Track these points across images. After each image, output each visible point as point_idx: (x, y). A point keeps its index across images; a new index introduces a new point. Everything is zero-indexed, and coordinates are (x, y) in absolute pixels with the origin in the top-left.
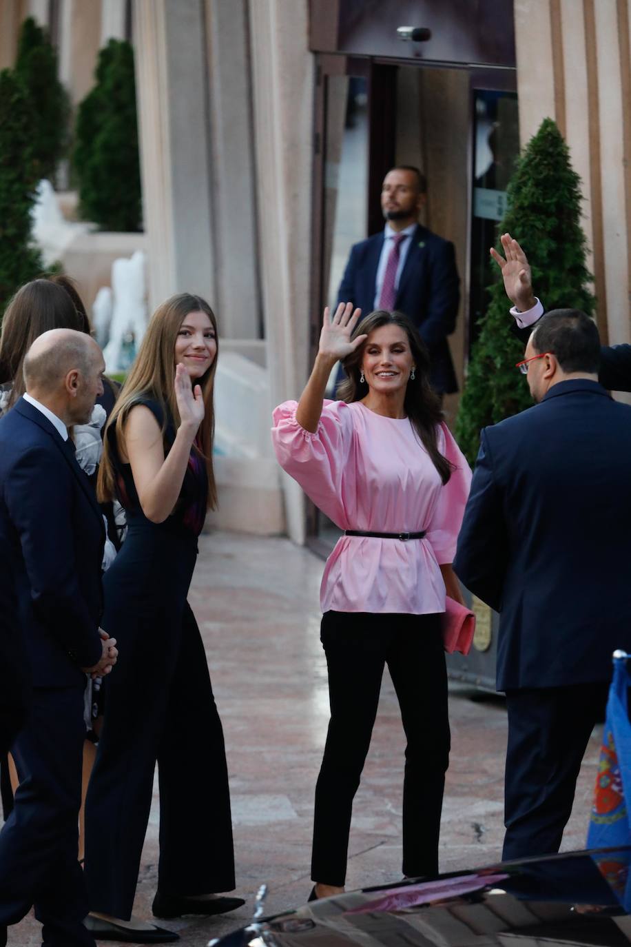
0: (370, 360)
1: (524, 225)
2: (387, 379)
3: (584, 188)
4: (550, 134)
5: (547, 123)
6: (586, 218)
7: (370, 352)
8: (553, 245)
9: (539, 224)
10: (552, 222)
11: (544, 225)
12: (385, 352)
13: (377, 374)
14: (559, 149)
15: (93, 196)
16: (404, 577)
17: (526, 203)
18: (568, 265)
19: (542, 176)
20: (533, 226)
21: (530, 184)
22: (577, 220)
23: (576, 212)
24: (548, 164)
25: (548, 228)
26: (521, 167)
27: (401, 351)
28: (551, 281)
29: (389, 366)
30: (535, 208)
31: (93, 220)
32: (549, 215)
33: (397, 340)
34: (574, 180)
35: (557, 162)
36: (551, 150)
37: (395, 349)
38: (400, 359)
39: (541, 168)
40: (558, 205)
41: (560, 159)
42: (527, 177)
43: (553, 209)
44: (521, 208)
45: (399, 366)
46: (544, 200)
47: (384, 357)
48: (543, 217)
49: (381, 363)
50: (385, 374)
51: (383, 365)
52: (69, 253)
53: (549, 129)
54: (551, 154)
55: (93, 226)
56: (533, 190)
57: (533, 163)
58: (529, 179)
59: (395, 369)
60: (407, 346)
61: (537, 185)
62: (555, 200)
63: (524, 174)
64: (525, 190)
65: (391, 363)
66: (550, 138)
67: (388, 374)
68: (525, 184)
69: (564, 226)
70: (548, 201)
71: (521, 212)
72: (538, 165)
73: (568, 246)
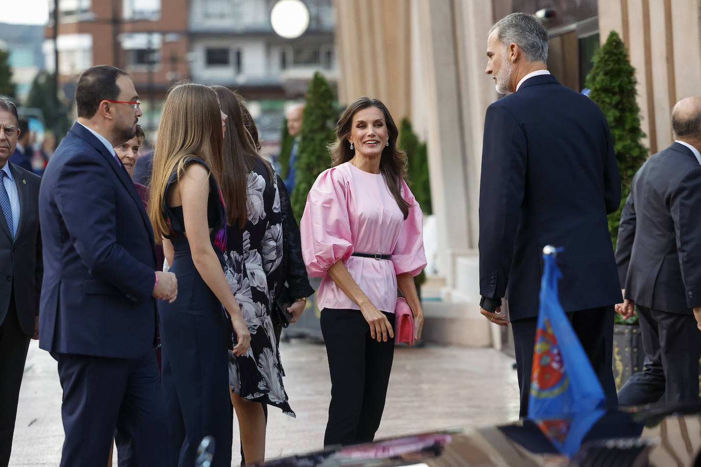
0: (359, 132)
2: (373, 146)
3: (640, 76)
4: (614, 41)
5: (613, 35)
6: (640, 96)
7: (359, 127)
8: (618, 114)
9: (608, 100)
10: (616, 98)
11: (611, 100)
12: (370, 126)
13: (365, 143)
14: (620, 50)
17: (598, 86)
18: (628, 127)
19: (609, 68)
20: (603, 102)
21: (601, 73)
22: (634, 98)
23: (632, 93)
24: (613, 60)
25: (614, 102)
26: (595, 64)
27: (381, 125)
28: (617, 137)
30: (606, 90)
32: (614, 94)
33: (378, 118)
34: (631, 72)
35: (619, 59)
36: (615, 51)
37: (377, 124)
38: (380, 131)
39: (609, 63)
40: (620, 86)
41: (621, 57)
42: (598, 71)
43: (617, 90)
44: (596, 90)
45: (380, 137)
46: (611, 83)
47: (370, 130)
48: (610, 95)
49: (368, 134)
50: (370, 142)
51: (369, 136)
53: (614, 38)
54: (615, 54)
56: (604, 77)
57: (603, 61)
58: (600, 71)
60: (384, 122)
61: (606, 74)
62: (618, 83)
63: (597, 68)
64: (598, 78)
65: (375, 134)
66: (614, 44)
67: (372, 142)
68: (597, 74)
69: (624, 101)
70: (613, 85)
71: (596, 94)
72: (606, 61)
73: (628, 114)
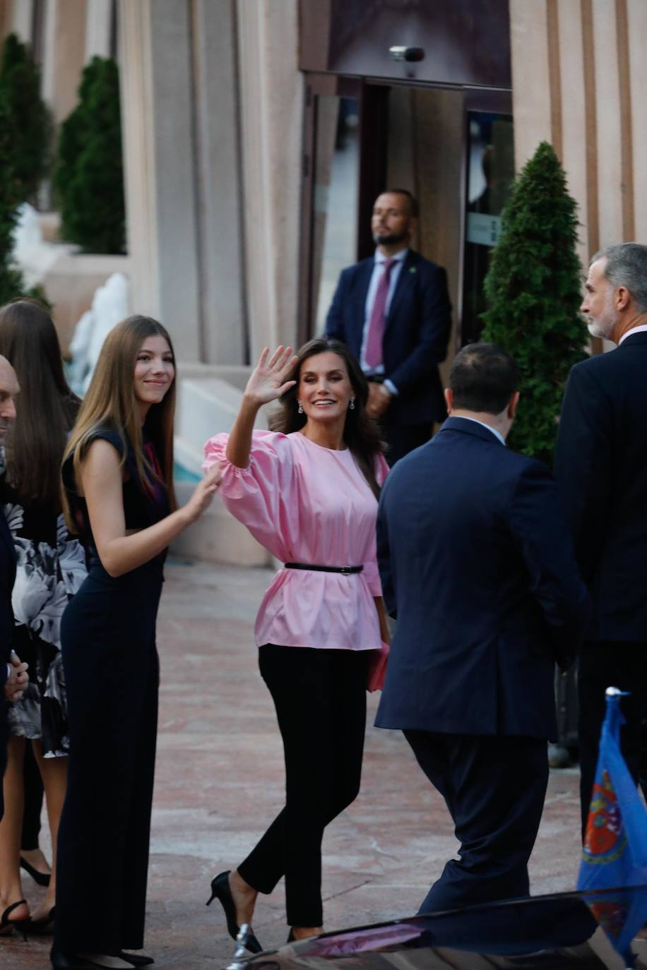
0: (306, 389)
1: (519, 251)
2: (325, 407)
3: (581, 214)
4: (546, 158)
5: (544, 147)
6: (582, 244)
7: (307, 381)
8: (548, 272)
9: (534, 251)
10: (547, 249)
11: (539, 251)
12: (322, 380)
13: (313, 403)
14: (555, 174)
15: (75, 217)
16: (346, 613)
17: (521, 229)
18: (563, 293)
19: (537, 202)
20: (528, 253)
21: (525, 209)
22: (573, 246)
23: (571, 239)
24: (545, 189)
25: (544, 254)
26: (516, 191)
27: (338, 379)
29: (325, 393)
30: (530, 234)
31: (75, 242)
32: (544, 241)
33: (334, 368)
34: (570, 205)
35: (554, 188)
36: (547, 175)
37: (332, 376)
38: (337, 387)
39: (537, 193)
40: (553, 231)
41: (556, 183)
42: (520, 203)
43: (548, 235)
44: (516, 234)
45: (336, 394)
46: (540, 226)
47: (321, 385)
48: (538, 243)
49: (318, 391)
50: (322, 402)
51: (319, 393)
52: (50, 276)
53: (546, 153)
54: (547, 180)
55: (75, 248)
56: (528, 215)
57: (528, 189)
58: (524, 204)
59: (332, 397)
60: (345, 374)
61: (533, 210)
62: (550, 226)
63: (518, 199)
64: (520, 216)
65: (328, 391)
66: (546, 162)
67: (325, 402)
68: (520, 209)
69: (560, 253)
70: (543, 228)
71: (516, 238)
72: (533, 190)
73: (564, 273)
